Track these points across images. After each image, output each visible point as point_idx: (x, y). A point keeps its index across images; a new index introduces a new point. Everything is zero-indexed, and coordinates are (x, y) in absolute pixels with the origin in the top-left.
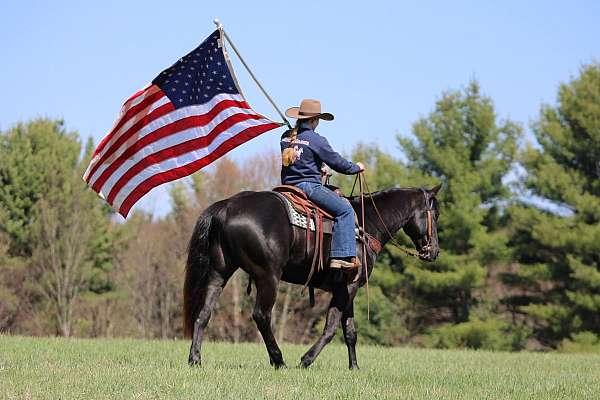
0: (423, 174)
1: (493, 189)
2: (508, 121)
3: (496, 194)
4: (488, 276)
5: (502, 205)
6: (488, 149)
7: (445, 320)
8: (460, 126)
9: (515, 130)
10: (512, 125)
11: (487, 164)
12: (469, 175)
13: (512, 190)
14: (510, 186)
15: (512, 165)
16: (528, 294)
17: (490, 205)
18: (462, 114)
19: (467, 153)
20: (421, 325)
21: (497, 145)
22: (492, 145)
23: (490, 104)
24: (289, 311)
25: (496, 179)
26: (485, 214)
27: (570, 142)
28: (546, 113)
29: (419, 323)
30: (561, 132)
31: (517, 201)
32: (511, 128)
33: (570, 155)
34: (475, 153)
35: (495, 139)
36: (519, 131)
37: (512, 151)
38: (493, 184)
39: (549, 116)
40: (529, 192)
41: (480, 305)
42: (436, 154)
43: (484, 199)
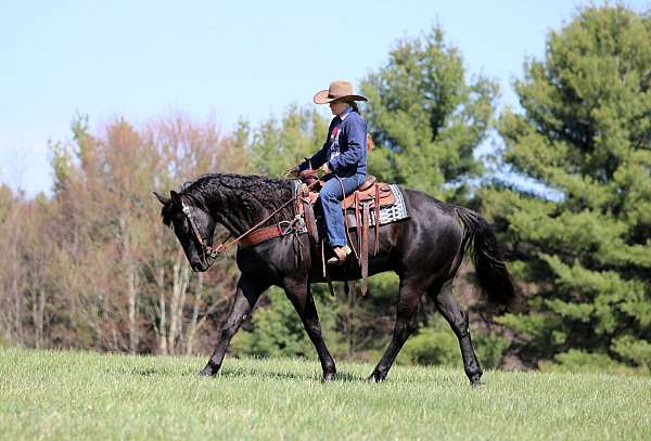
1: (461, 163)
2: (480, 78)
3: (463, 170)
5: (473, 184)
6: (455, 113)
8: (418, 83)
9: (490, 88)
10: (487, 81)
11: (454, 131)
12: (430, 147)
13: (487, 165)
14: (484, 160)
15: (486, 132)
17: (458, 185)
18: (421, 67)
19: (426, 118)
20: (369, 338)
21: (467, 108)
22: (461, 108)
23: (458, 54)
24: (200, 317)
25: (466, 151)
26: (451, 195)
27: (559, 105)
28: (530, 67)
29: (366, 334)
30: (544, 94)
31: (494, 180)
32: (486, 86)
33: (559, 124)
34: (437, 119)
35: (464, 100)
36: (496, 89)
37: (487, 115)
38: (462, 156)
39: (534, 71)
40: (508, 167)
42: (387, 120)
43: (449, 176)
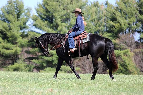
0: (3, 22)
1: (24, 26)
2: (28, 7)
3: (24, 28)
4: (22, 51)
5: (26, 31)
6: (22, 15)
7: (10, 64)
8: (14, 8)
9: (30, 9)
10: (29, 8)
11: (22, 19)
12: (17, 22)
13: (29, 27)
14: (29, 25)
15: (29, 19)
16: (34, 56)
17: (23, 31)
18: (15, 5)
19: (16, 16)
20: (3, 65)
21: (25, 14)
22: (23, 14)
23: (23, 2)
25: (25, 23)
26: (22, 33)
27: (45, 13)
28: (38, 5)
29: (2, 64)
30: (42, 11)
31: (31, 30)
32: (29, 9)
33: (45, 17)
34: (18, 16)
35: (24, 12)
36: (31, 10)
37: (29, 15)
38: (24, 24)
39: (40, 6)
40: (34, 27)
41: (20, 59)
42: (7, 16)
43: (21, 29)
